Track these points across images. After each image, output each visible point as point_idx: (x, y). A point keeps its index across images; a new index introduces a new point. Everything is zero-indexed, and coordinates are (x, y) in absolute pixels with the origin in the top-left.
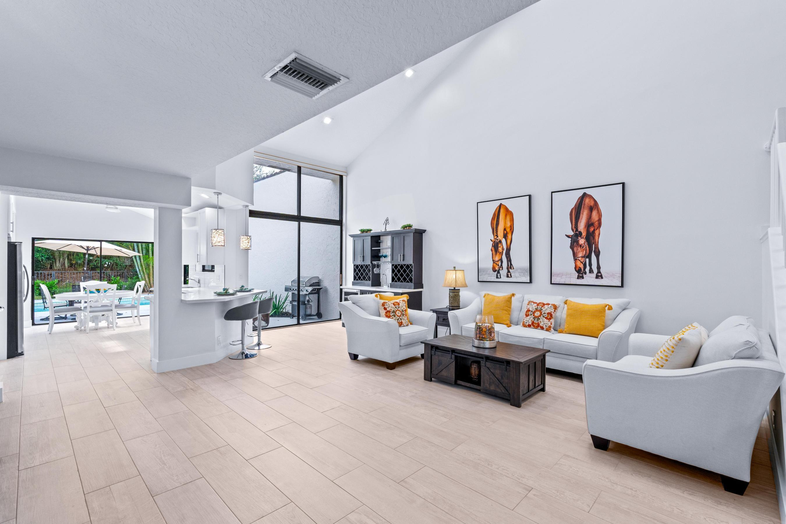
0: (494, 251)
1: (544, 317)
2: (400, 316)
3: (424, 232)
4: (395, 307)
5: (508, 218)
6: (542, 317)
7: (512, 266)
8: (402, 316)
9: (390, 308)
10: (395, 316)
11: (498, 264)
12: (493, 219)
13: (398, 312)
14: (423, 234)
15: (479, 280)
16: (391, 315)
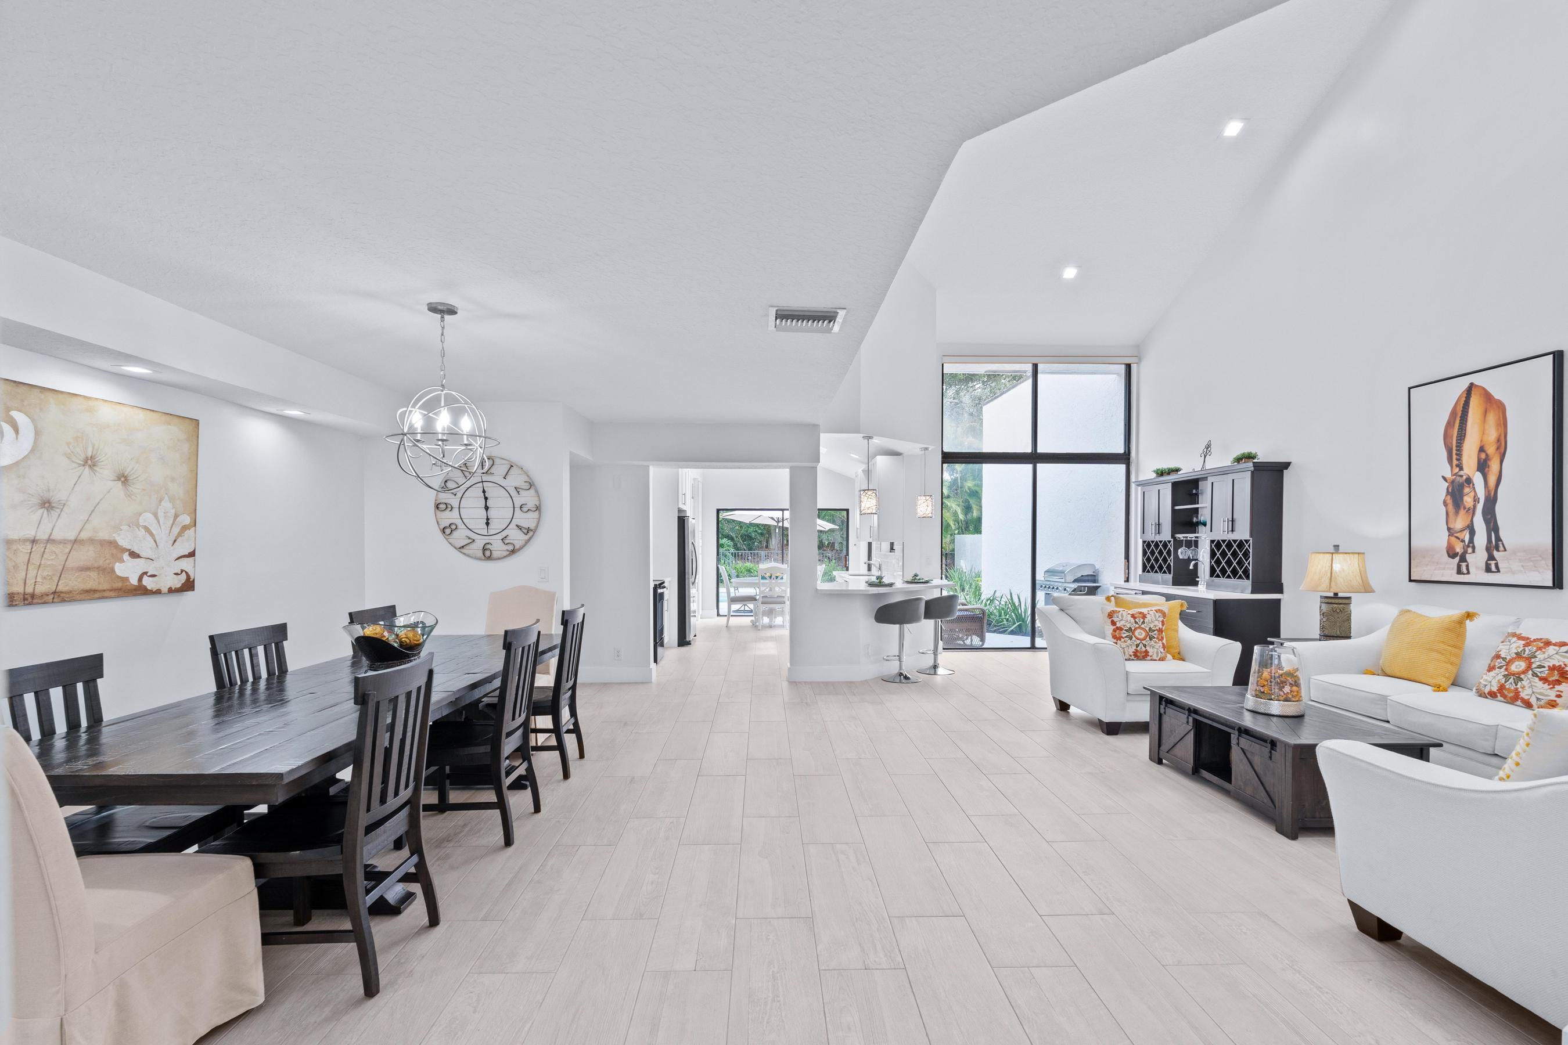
0: (1451, 507)
1: (1537, 676)
2: (1145, 640)
3: (1287, 468)
4: (1135, 621)
5: (1492, 418)
6: (1531, 676)
7: (1500, 543)
8: (1148, 639)
9: (1123, 623)
10: (1132, 637)
11: (1461, 538)
12: (1449, 425)
13: (1138, 631)
14: (1285, 471)
15: (1412, 579)
16: (1124, 636)
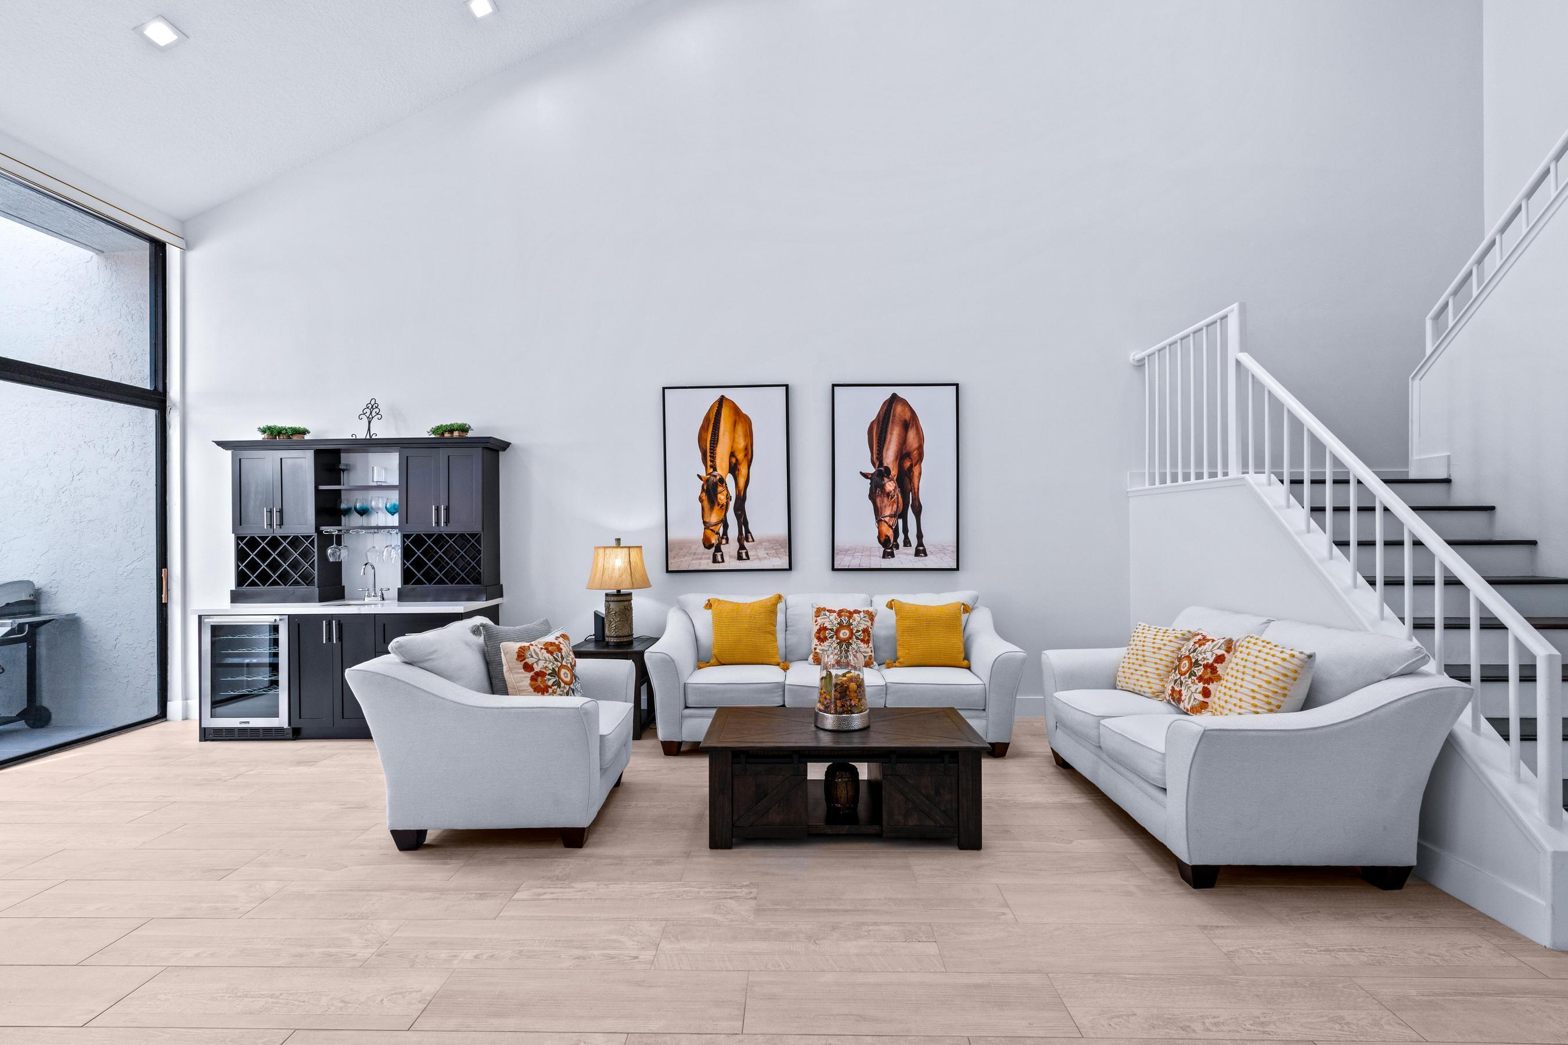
0: (706, 503)
3: (504, 449)
4: (554, 657)
5: (740, 430)
6: (855, 640)
7: (749, 535)
11: (716, 530)
12: (703, 429)
13: (563, 671)
14: (500, 453)
15: (669, 569)
